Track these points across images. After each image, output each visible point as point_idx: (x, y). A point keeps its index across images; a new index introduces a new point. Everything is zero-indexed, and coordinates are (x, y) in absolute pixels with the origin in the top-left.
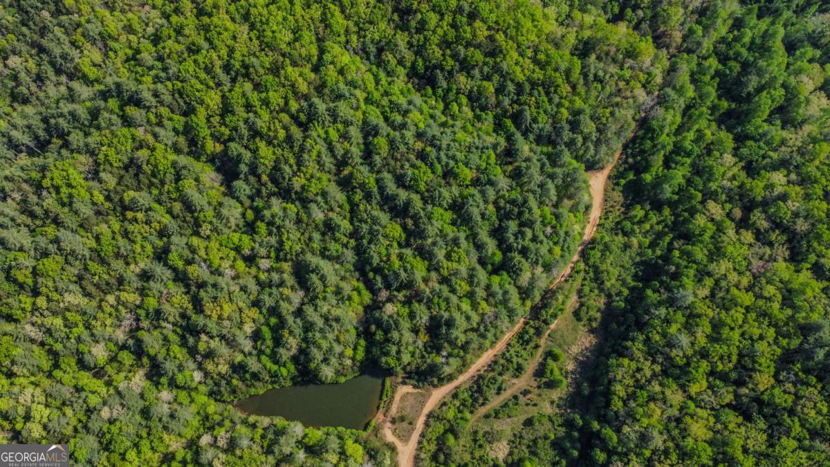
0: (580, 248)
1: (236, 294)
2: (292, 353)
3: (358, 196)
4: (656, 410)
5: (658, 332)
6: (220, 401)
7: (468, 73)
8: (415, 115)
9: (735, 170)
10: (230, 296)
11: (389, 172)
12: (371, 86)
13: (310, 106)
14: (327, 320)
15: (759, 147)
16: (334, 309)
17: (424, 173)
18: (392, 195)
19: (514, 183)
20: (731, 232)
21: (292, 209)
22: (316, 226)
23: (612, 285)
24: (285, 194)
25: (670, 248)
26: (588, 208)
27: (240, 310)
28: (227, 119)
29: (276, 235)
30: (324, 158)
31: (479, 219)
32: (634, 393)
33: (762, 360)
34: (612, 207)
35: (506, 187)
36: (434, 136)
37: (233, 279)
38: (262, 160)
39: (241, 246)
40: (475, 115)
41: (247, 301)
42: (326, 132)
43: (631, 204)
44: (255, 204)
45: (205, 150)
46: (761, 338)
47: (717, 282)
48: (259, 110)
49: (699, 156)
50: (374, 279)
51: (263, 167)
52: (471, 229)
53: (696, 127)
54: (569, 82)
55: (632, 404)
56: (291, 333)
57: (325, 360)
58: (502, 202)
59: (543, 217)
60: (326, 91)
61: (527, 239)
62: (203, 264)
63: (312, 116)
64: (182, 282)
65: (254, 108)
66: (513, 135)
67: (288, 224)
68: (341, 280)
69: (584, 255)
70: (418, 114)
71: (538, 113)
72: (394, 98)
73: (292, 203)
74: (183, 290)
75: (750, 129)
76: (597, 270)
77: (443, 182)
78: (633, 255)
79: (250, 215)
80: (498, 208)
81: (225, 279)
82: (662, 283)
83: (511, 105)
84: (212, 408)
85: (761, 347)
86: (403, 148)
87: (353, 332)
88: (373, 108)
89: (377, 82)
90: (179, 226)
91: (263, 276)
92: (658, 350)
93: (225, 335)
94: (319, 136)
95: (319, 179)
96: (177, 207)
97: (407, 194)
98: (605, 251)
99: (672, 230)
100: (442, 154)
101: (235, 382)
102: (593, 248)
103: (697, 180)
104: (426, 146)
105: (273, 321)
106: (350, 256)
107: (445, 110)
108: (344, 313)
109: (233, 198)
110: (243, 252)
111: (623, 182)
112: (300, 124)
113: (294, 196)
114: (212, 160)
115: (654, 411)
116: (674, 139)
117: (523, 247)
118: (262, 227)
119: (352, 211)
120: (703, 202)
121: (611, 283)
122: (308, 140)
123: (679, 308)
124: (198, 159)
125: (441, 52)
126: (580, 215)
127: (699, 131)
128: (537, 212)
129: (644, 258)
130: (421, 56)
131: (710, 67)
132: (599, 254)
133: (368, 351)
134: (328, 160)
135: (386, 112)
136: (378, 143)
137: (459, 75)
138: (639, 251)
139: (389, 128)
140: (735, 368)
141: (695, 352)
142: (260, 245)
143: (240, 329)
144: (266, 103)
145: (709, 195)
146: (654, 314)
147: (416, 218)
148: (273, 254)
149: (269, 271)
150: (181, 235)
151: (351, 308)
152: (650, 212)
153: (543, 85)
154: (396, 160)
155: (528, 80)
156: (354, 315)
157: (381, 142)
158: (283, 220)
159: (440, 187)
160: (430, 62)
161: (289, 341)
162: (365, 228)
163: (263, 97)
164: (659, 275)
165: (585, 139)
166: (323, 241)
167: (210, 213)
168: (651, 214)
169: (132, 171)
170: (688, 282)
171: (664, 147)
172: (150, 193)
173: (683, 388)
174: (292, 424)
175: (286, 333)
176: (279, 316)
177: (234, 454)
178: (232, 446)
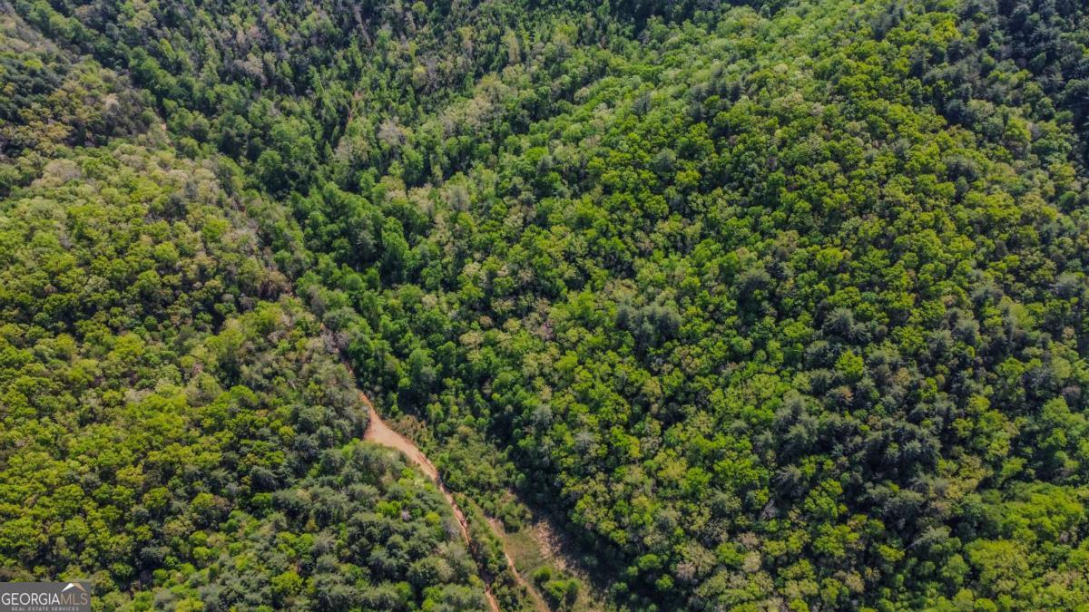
0: (442, 489)
4: (640, 500)
5: (566, 457)
7: (170, 513)
8: (181, 607)
9: (443, 299)
15: (433, 267)
19: (333, 527)
20: (501, 336)
23: (497, 475)
25: (489, 399)
26: (403, 458)
31: (350, 589)
32: (616, 513)
33: (634, 377)
34: (415, 432)
35: (331, 538)
36: (221, 596)
40: (225, 531)
43: (423, 412)
46: (612, 366)
47: (542, 374)
49: (410, 321)
52: (356, 604)
53: (380, 310)
54: (256, 408)
55: (626, 520)
58: (346, 552)
59: (387, 513)
61: (403, 544)
66: (276, 499)
69: (451, 488)
70: (181, 603)
71: (269, 458)
75: (411, 264)
76: (473, 483)
78: (476, 437)
80: (350, 560)
82: (518, 425)
83: (240, 484)
85: (621, 370)
92: (584, 466)
98: (458, 464)
99: (471, 386)
100: (249, 596)
102: (449, 475)
103: (433, 337)
107: (195, 565)
111: (395, 407)
115: (641, 503)
116: (380, 335)
117: (409, 553)
120: (459, 344)
121: (494, 476)
123: (551, 423)
125: (124, 534)
126: (407, 471)
127: (385, 308)
128: (377, 517)
129: (485, 429)
130: (110, 562)
131: (328, 265)
132: (458, 472)
137: (165, 526)
138: (475, 429)
140: (631, 403)
141: (600, 432)
145: (455, 335)
146: (546, 451)
152: (442, 397)
153: (240, 437)
155: (224, 449)
160: (126, 554)
164: (509, 424)
165: (328, 423)
168: (444, 397)
170: (530, 401)
171: (382, 350)
173: (630, 462)
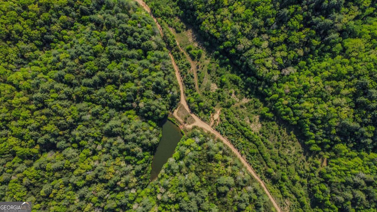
0: (152, 16)
1: (107, 164)
2: (141, 151)
3: (88, 97)
5: (199, 4)
6: (147, 186)
7: (52, 23)
8: (62, 56)
10: (106, 167)
11: (83, 79)
12: (38, 69)
13: (36, 99)
14: (134, 132)
16: (131, 127)
17: (90, 64)
18: (94, 82)
19: (112, 29)
21: (80, 126)
22: (93, 119)
24: (72, 127)
26: (137, 4)
27: (114, 165)
28: (26, 138)
29: (89, 138)
30: (63, 104)
31: (121, 51)
32: (217, 26)
35: (112, 33)
36: (75, 53)
37: (100, 162)
38: (52, 131)
39: (87, 154)
40: (73, 30)
41: (112, 161)
42: (52, 98)
44: (71, 141)
45: (36, 154)
48: (27, 123)
50: (126, 105)
51: (55, 132)
52: (124, 56)
55: (220, 29)
56: (133, 148)
57: (150, 139)
58: (118, 38)
59: (132, 24)
60: (32, 89)
61: (138, 36)
62: (88, 173)
63: (41, 101)
64: (92, 184)
65: (26, 124)
66: (90, 19)
67: (87, 131)
68: (120, 119)
69: (156, 16)
70: (62, 55)
72: (49, 61)
73: (78, 126)
74: (95, 184)
76: (164, 14)
77: (98, 58)
79: (75, 145)
80: (120, 41)
81: (98, 166)
83: (76, 12)
84: (148, 190)
86: (75, 68)
87: (144, 123)
88: (50, 73)
89: (38, 65)
90: (66, 177)
91: (104, 150)
92: (206, 8)
93: (122, 175)
94: (52, 102)
95: (72, 110)
96: (57, 174)
97: (96, 76)
98: (158, 7)
100: (85, 53)
101: (142, 177)
102: (155, 11)
104: (78, 58)
105: (125, 153)
106: (112, 111)
107: (65, 42)
108: (135, 123)
109: (64, 149)
110: (90, 154)
112: (43, 108)
113: (75, 124)
114: (42, 152)
115: (226, 22)
117: (141, 39)
118: (83, 142)
119: (93, 102)
121: (172, 11)
122: (52, 107)
124: (38, 158)
125: (36, 30)
126: (139, 9)
128: (129, 26)
130: (34, 40)
132: (158, 10)
133: (154, 121)
134: (65, 103)
135: (54, 68)
136: (67, 78)
137: (51, 28)
139: (63, 70)
142: (90, 146)
143: (122, 167)
144: (25, 118)
146: (191, 2)
147: (109, 77)
148: (97, 143)
149: (103, 147)
150: (71, 177)
151: (134, 120)
154: (79, 74)
156: (137, 120)
157: (67, 76)
158: (84, 133)
159: (99, 60)
160: (39, 37)
161: (136, 150)
162: (103, 100)
163: (22, 119)
166: (100, 120)
167: (66, 162)
169: (31, 188)
172: (45, 184)
173: (223, 7)
174: (168, 161)
175: (132, 150)
176: (124, 150)
177: (169, 188)
178: (166, 188)
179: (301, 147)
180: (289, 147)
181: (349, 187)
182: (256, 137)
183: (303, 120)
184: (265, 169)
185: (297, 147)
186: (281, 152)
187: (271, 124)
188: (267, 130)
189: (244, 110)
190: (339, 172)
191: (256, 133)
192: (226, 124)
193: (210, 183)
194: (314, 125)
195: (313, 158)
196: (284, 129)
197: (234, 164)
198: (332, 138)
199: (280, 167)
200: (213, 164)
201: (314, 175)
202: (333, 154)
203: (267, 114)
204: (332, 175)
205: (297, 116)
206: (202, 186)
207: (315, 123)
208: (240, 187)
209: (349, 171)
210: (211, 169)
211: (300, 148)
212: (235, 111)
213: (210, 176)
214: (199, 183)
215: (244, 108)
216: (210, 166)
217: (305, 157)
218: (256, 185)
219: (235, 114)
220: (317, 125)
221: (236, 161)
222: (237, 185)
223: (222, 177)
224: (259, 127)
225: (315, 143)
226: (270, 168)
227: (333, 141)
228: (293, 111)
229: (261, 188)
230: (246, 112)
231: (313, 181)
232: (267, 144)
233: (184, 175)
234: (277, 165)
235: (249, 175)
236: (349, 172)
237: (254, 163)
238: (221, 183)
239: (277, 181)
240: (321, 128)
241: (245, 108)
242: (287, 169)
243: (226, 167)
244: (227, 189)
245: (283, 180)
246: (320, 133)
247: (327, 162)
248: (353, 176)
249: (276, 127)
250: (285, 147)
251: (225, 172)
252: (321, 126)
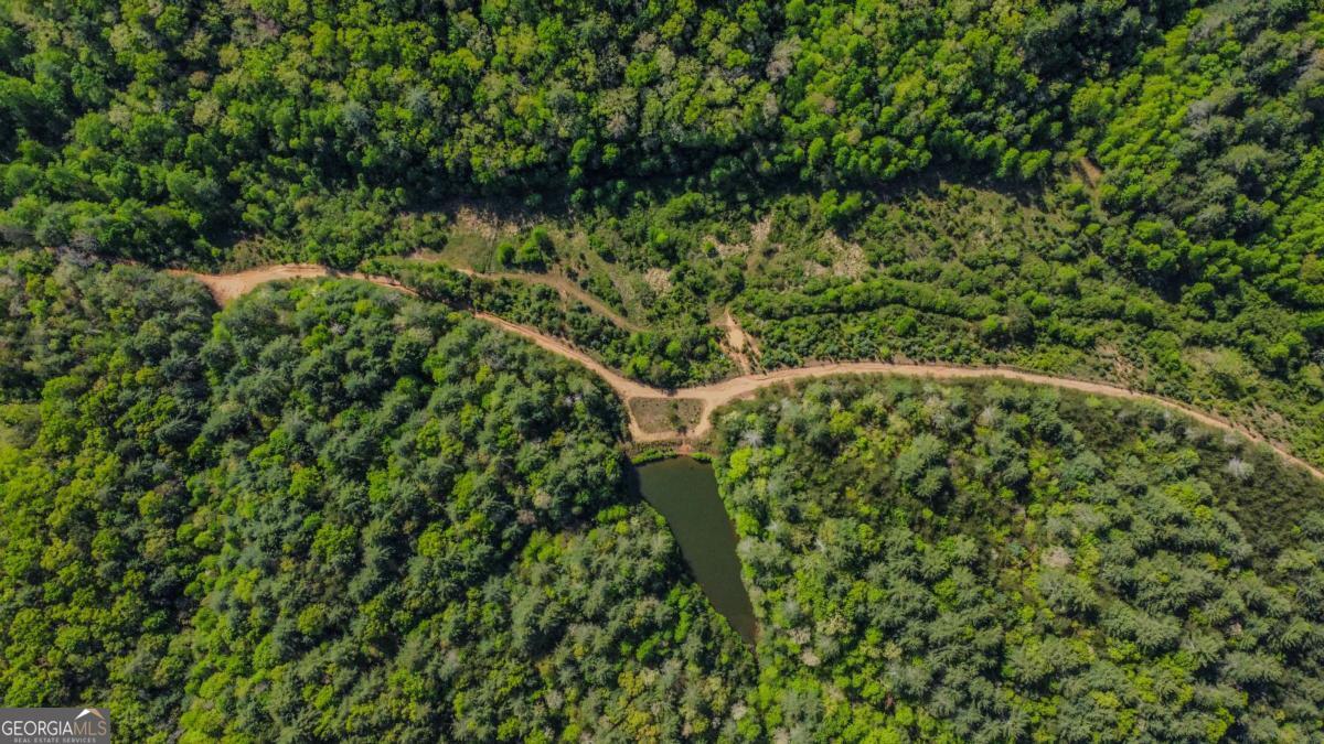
0: (342, 275)
1: (612, 718)
2: (656, 602)
3: (401, 616)
4: (522, 103)
5: (418, 132)
6: (757, 667)
7: (136, 543)
8: (242, 591)
9: (131, 100)
10: (619, 724)
11: (346, 589)
12: (220, 678)
14: (592, 577)
15: (80, 76)
16: (574, 574)
17: (327, 538)
18: (379, 568)
19: (287, 403)
20: (231, 79)
21: (459, 700)
22: (469, 654)
23: (376, 213)
24: (442, 721)
25: (290, 153)
26: (277, 286)
27: (631, 699)
29: (508, 704)
30: (365, 693)
31: (361, 432)
32: (512, 137)
34: (260, 252)
35: (297, 413)
36: (263, 549)
37: (593, 732)
40: (201, 504)
41: (614, 697)
42: (324, 708)
43: (245, 228)
47: (313, 77)
49: (128, 156)
50: (509, 539)
52: (380, 437)
53: (84, 176)
54: (89, 387)
55: (527, 135)
56: (630, 616)
57: (646, 553)
58: (323, 410)
59: (320, 344)
61: (362, 354)
66: (211, 436)
67: (485, 694)
68: (530, 584)
69: (350, 266)
70: (237, 588)
71: (159, 412)
72: (227, 634)
73: (452, 705)
75: (53, 97)
76: (365, 241)
77: (328, 506)
78: (320, 199)
80: (334, 412)
82: (345, 149)
83: (163, 458)
84: (769, 672)
86: (302, 585)
87: (593, 534)
88: (256, 658)
89: (210, 672)
91: (572, 693)
92: (442, 124)
93: (673, 703)
94: (335, 716)
95: (400, 684)
97: (367, 549)
98: (332, 240)
99: (260, 158)
100: (285, 525)
101: (725, 659)
102: (335, 258)
103: (168, 148)
104: (284, 554)
105: (625, 648)
106: (492, 587)
107: (212, 552)
108: (573, 558)
110: (551, 738)
111: (215, 251)
113: (440, 708)
115: (525, 105)
116: (116, 201)
117: (376, 354)
118: (505, 730)
119: (427, 615)
120: (201, 130)
121: (374, 216)
122: (348, 728)
123: (373, 115)
125: (119, 598)
126: (294, 293)
127: (86, 169)
128: (316, 356)
129: (320, 184)
130: (137, 627)
132: (340, 247)
133: (609, 504)
134: (366, 685)
135: (254, 636)
136: (309, 625)
137: (145, 555)
138: (311, 193)
139: (278, 619)
140: (423, 19)
141: (424, 76)
142: (531, 719)
143: (655, 687)
145: (186, 124)
146: (394, 146)
147: (398, 521)
148: (536, 695)
149: (561, 689)
151: (563, 552)
152: (246, 197)
153: (110, 423)
154: (323, 588)
155: (110, 447)
156: (570, 544)
157: (305, 621)
158: (483, 705)
159: (337, 506)
160: (143, 608)
161: (642, 613)
162: (444, 585)
164: (334, 156)
165: (172, 329)
166: (487, 635)
168: (250, 194)
170: (329, 115)
171: (136, 212)
173: (479, 77)
174: (743, 557)
175: (633, 623)
176: (615, 643)
177: (811, 613)
178: (803, 621)
179: (1000, 196)
180: (975, 224)
181: (1201, 166)
182: (876, 283)
183: (936, 133)
184: (977, 333)
185: (992, 207)
186: (967, 255)
187: (876, 219)
188: (884, 242)
189: (784, 254)
190: (1145, 158)
191: (865, 276)
192: (777, 332)
193: (888, 501)
194: (974, 114)
195: (1055, 190)
196: (919, 198)
197: (893, 399)
198: (1043, 99)
199: (1004, 292)
200: (849, 451)
201: (1098, 226)
202: (1086, 133)
203: (843, 207)
204: (1135, 182)
205: (912, 136)
206: (878, 530)
207: (970, 109)
208: (964, 435)
209: (1163, 128)
210: (854, 467)
211: (1000, 201)
212: (765, 280)
213: (871, 485)
214: (864, 527)
215: (777, 251)
216: (846, 462)
217: (1033, 206)
218: (996, 392)
219: (770, 286)
220: (979, 106)
221: (894, 388)
222: (954, 438)
223: (900, 460)
224: (857, 253)
225: (1021, 152)
226: (984, 317)
227: (1055, 102)
228: (892, 136)
229: (1012, 384)
230: (790, 255)
231: (1110, 242)
232: (917, 274)
233: (812, 547)
234: (993, 294)
235: (953, 386)
236: (1165, 133)
237: (937, 348)
238: (913, 474)
239: (1031, 327)
240: (997, 104)
241: (780, 247)
242: (1025, 278)
243: (884, 424)
244: (941, 471)
245: (1044, 312)
246: (1006, 117)
247: (1094, 162)
248: (1185, 131)
249: (895, 214)
250: (964, 236)
251: (894, 439)
252: (991, 101)
